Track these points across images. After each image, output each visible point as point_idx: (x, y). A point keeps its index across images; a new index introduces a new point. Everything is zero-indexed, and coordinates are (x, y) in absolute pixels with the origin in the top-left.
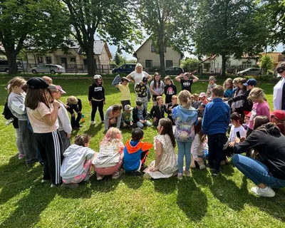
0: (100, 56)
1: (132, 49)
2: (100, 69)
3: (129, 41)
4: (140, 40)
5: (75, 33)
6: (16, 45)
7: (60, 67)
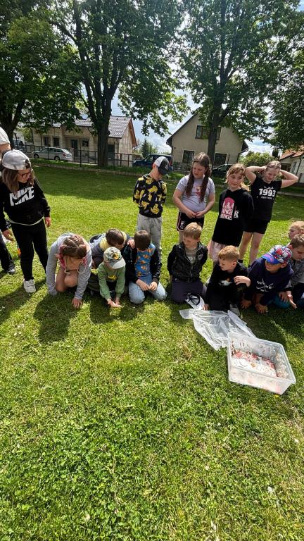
0: (121, 141)
1: (165, 128)
2: (118, 160)
3: (164, 114)
4: (180, 113)
5: (86, 98)
6: (13, 115)
7: (66, 152)
